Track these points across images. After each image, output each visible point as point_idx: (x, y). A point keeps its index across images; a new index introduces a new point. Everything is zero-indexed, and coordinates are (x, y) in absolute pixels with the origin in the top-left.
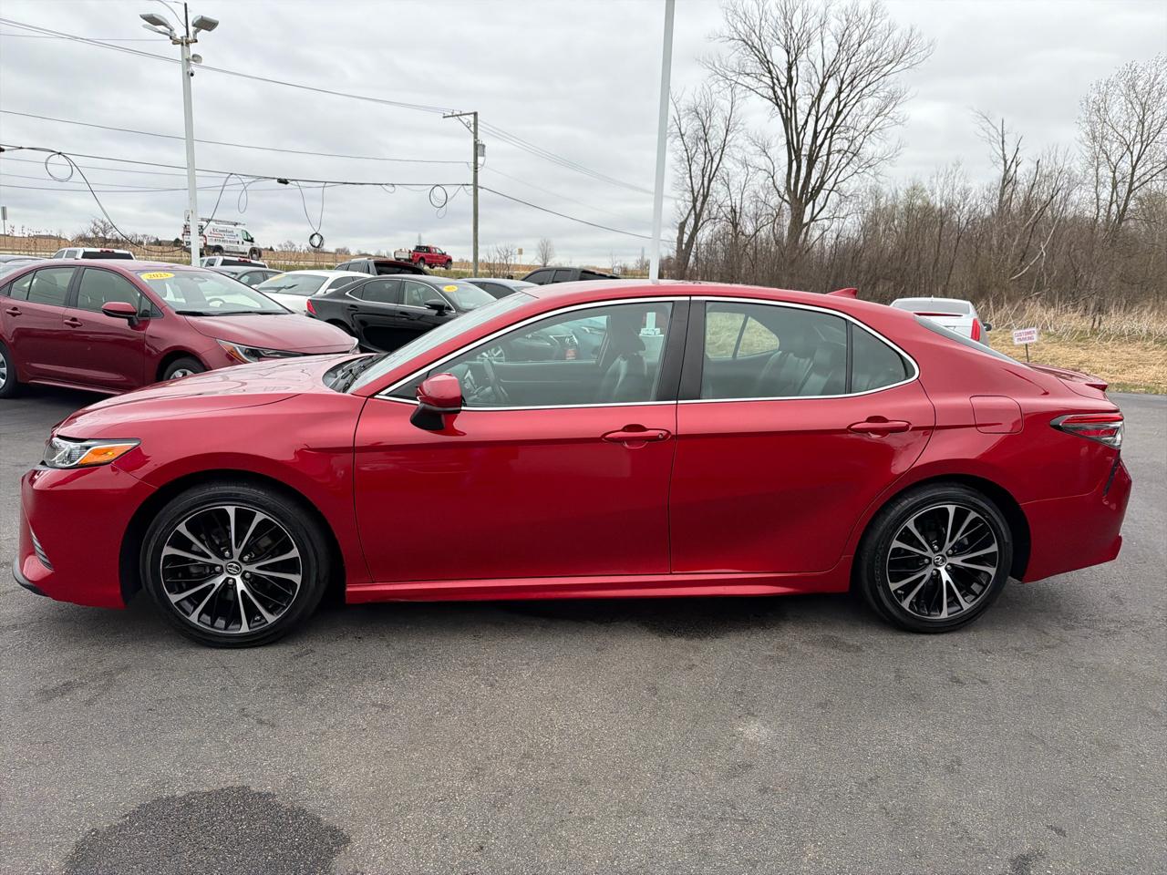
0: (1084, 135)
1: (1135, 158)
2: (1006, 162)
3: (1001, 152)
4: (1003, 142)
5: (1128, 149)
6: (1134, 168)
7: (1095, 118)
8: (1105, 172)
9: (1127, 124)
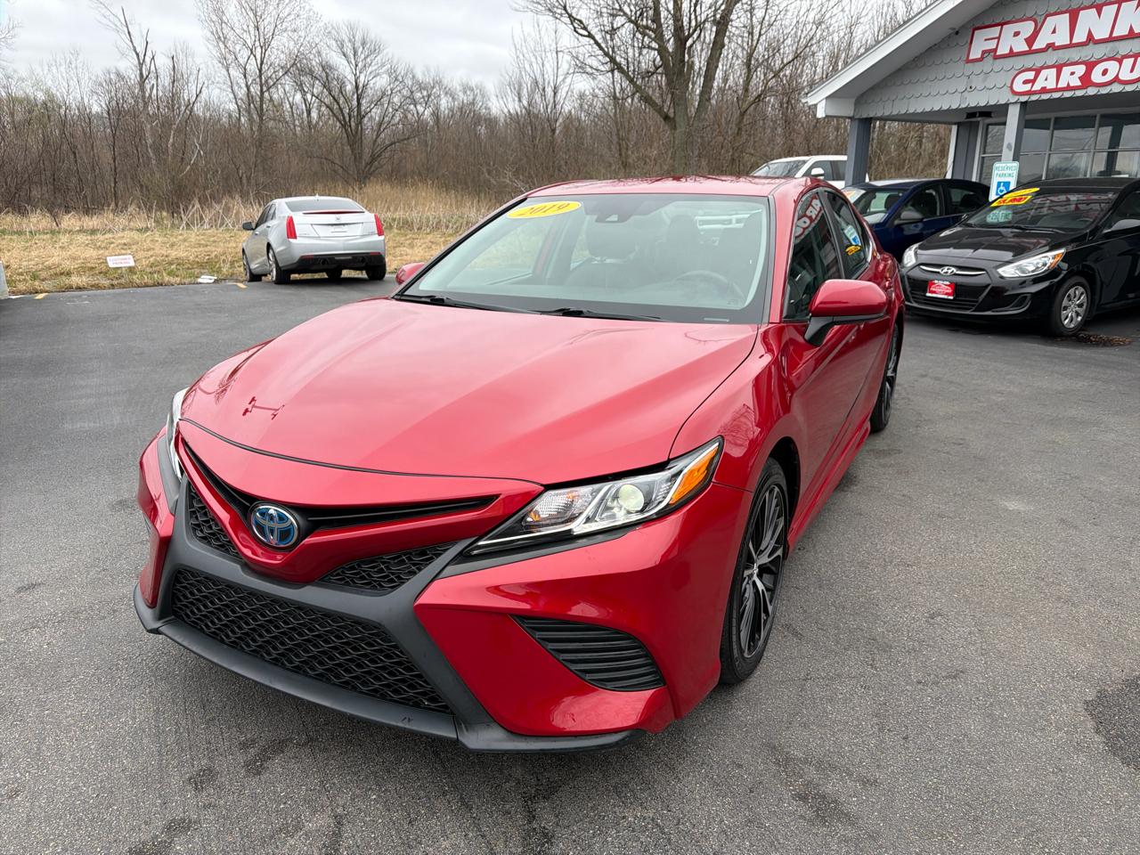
0: (209, 34)
1: (259, 62)
2: (137, 55)
3: (130, 44)
4: (129, 33)
5: (252, 53)
6: (260, 70)
7: (214, 18)
8: (236, 73)
9: (245, 27)
